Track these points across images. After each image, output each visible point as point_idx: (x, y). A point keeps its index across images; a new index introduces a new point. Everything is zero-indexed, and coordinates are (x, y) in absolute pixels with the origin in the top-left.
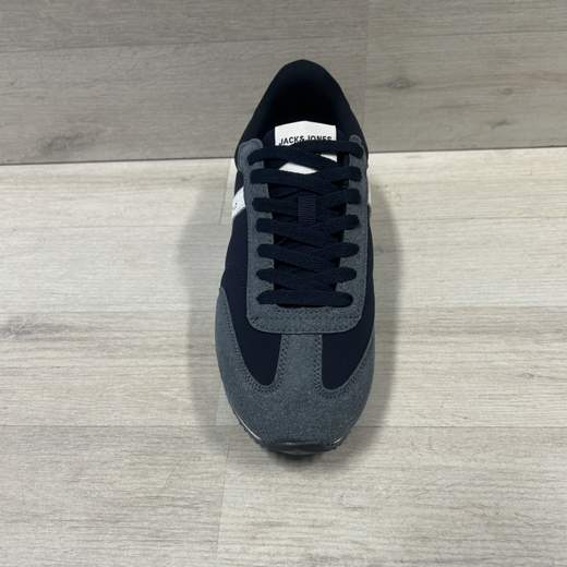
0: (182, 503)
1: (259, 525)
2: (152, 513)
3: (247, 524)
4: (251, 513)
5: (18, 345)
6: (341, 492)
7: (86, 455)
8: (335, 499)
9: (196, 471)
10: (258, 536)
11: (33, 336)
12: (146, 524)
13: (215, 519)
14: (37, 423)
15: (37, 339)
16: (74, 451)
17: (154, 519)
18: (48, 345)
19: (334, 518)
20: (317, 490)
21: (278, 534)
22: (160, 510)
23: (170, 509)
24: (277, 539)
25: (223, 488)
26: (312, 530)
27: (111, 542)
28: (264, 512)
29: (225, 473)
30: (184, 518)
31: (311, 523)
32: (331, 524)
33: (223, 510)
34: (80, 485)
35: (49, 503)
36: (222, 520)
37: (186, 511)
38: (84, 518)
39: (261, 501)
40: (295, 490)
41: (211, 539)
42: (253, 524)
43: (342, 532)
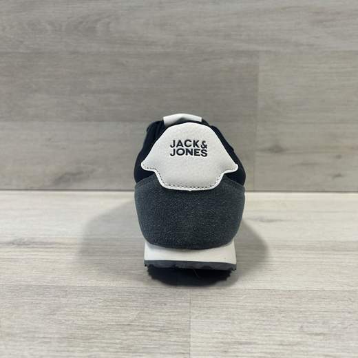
0: (152, 329)
1: (228, 343)
2: (123, 334)
3: (217, 343)
4: (220, 336)
5: (18, 249)
6: (300, 325)
7: (64, 301)
8: (297, 329)
9: (163, 311)
10: (230, 350)
11: (31, 246)
12: (118, 341)
13: (185, 339)
14: (23, 283)
15: (33, 247)
16: (54, 298)
17: (125, 338)
18: (41, 250)
19: (300, 340)
20: (277, 323)
21: (249, 350)
22: (131, 333)
23: (141, 332)
24: (248, 352)
25: (190, 321)
26: (281, 347)
27: (82, 352)
28: (232, 335)
29: (190, 312)
30: (155, 338)
31: (279, 343)
32: (298, 343)
33: (191, 334)
34: (56, 317)
35: (24, 326)
36: (192, 340)
37: (155, 334)
38: (56, 336)
39: (227, 329)
40: (257, 323)
41: (182, 351)
42: (222, 343)
43: (312, 349)
